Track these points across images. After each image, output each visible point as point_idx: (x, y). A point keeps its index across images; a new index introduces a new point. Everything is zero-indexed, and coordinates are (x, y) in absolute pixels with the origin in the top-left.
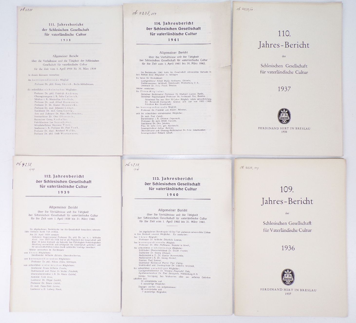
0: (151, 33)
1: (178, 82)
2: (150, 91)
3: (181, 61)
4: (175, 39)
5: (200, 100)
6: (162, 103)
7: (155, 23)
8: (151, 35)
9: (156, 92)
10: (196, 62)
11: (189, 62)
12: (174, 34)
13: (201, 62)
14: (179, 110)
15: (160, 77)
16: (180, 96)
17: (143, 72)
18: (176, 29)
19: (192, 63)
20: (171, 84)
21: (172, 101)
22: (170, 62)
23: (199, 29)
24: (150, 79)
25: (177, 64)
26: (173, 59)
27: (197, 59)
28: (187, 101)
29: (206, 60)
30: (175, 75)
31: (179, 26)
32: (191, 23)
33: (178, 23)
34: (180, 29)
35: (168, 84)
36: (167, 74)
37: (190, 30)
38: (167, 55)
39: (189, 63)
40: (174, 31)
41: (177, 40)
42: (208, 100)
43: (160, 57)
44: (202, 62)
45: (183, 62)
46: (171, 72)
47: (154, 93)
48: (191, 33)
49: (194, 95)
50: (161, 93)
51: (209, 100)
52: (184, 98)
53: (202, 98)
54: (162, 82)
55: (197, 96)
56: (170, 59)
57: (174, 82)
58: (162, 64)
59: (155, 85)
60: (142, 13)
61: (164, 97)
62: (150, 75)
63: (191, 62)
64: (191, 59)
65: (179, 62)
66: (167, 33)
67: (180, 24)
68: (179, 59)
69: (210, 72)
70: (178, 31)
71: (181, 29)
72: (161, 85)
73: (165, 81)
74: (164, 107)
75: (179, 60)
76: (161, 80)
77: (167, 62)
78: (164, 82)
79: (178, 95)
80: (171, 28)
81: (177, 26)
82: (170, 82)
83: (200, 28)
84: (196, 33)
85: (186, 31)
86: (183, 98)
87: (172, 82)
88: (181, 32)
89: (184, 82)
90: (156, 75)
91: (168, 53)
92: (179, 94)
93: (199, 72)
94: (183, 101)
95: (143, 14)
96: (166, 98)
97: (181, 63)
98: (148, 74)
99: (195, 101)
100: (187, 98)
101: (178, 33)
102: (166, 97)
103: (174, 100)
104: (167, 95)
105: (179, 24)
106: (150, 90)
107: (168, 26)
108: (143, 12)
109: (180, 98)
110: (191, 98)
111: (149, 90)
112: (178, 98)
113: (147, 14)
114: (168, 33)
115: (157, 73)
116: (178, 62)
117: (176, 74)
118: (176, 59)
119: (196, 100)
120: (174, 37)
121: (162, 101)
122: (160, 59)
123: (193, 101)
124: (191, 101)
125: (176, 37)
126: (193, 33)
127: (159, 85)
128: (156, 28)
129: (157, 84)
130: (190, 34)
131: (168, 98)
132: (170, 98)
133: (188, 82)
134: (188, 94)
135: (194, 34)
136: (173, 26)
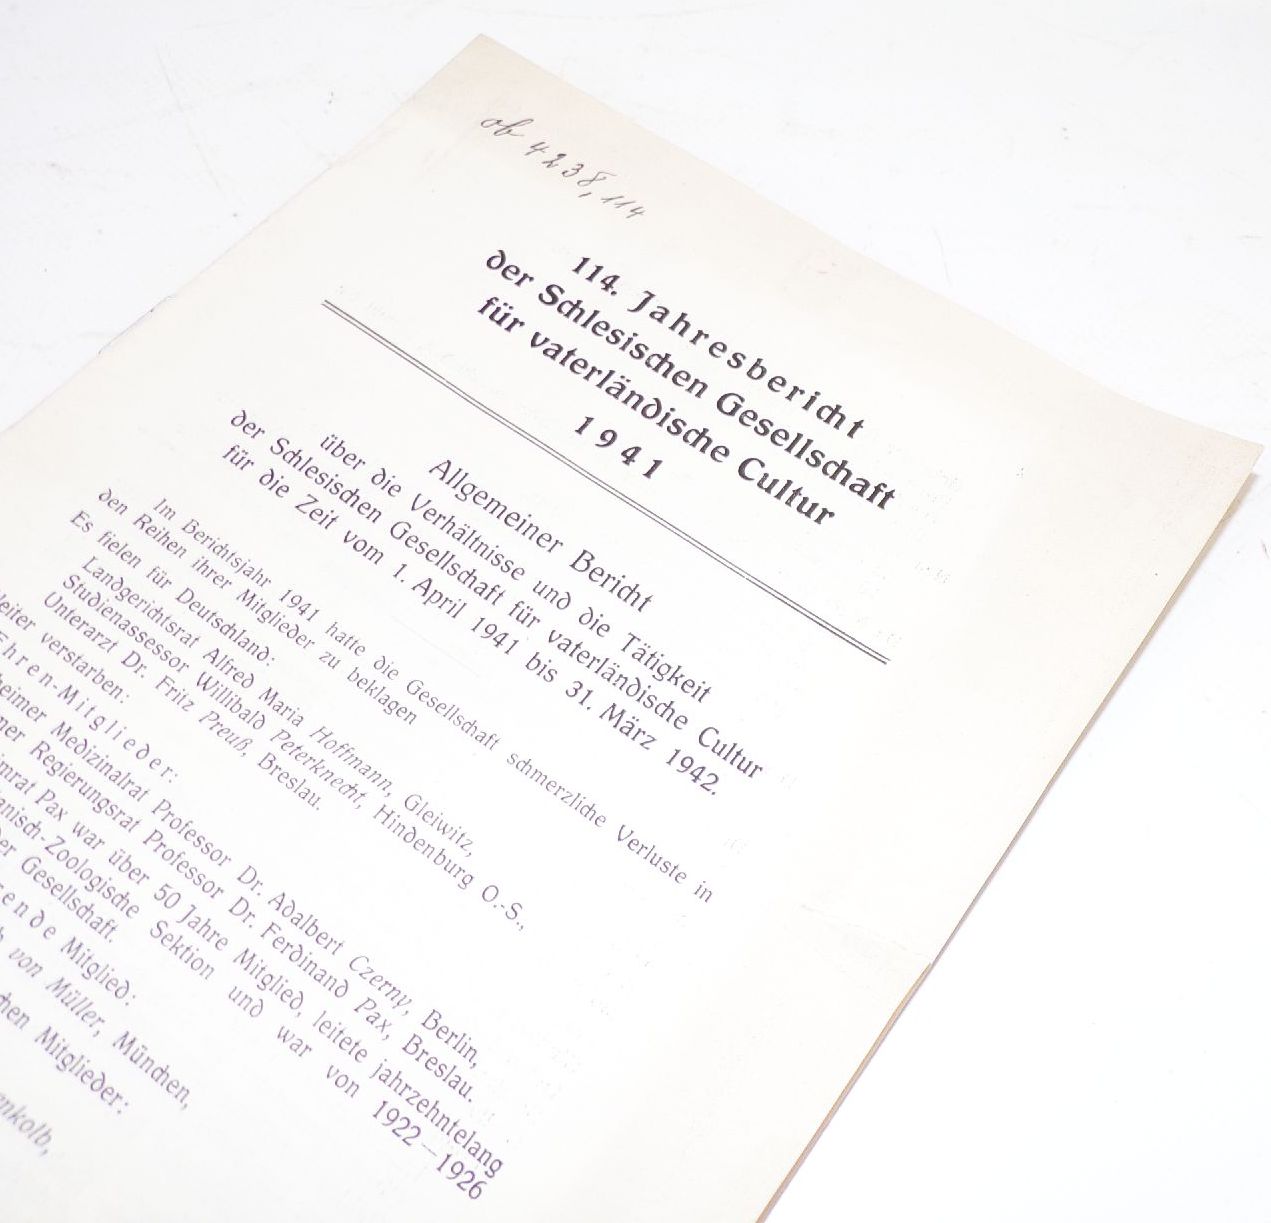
0: (498, 304)
1: (364, 785)
2: (70, 694)
3: (540, 632)
4: (637, 449)
5: (396, 1101)
6: (52, 867)
7: (585, 260)
8: (482, 311)
9: (114, 732)
10: (649, 721)
11: (591, 680)
12: (655, 411)
13: (691, 748)
14: (126, 1042)
15: (264, 634)
16: (266, 914)
17: (170, 513)
18: (699, 388)
19: (613, 713)
20: (284, 760)
21: (152, 912)
22: (444, 583)
23: (871, 499)
24: (164, 598)
25: (490, 632)
26: (489, 574)
27: (684, 704)
28: (276, 1012)
29: (749, 769)
30: (392, 707)
31: (737, 381)
32: (843, 417)
33: (747, 365)
34: (732, 407)
35: (263, 742)
36: (340, 651)
37: (799, 455)
38: (469, 514)
39: (582, 693)
40: (675, 398)
41: (643, 462)
42: (460, 1154)
43: (404, 499)
44: (703, 757)
45: (550, 654)
46: (382, 664)
47: (80, 731)
48: (794, 487)
49: (385, 1006)
50: (140, 772)
51: (471, 1163)
52: (277, 963)
53: (432, 1087)
54: (236, 687)
55: (402, 1031)
56: (467, 559)
57: (334, 763)
58: (375, 555)
59: (156, 668)
60: (550, 155)
61: (129, 824)
62: (203, 567)
63: (606, 694)
64: (632, 669)
65: (516, 630)
66: (611, 372)
67: (757, 372)
68: (541, 607)
69: (704, 893)
70: (697, 413)
71: (732, 413)
72: (205, 702)
73: (270, 695)
74: (33, 912)
75: (523, 615)
76: (245, 661)
77: (421, 569)
78: (251, 699)
79: (250, 896)
80: (665, 359)
81: (721, 378)
82: (299, 736)
83: (889, 495)
84: (825, 511)
85: (761, 447)
86: (264, 950)
87: (313, 748)
88: (724, 431)
89: (410, 819)
90: (248, 597)
91: (496, 507)
92: (270, 890)
93: (610, 829)
94: (248, 984)
95: (550, 164)
96: (129, 841)
97: (523, 653)
98: (196, 550)
99: (345, 1063)
100: (298, 980)
101: (694, 422)
102: (143, 832)
103: (182, 908)
104: (164, 827)
105: (749, 374)
106: (81, 683)
107: (659, 338)
108: (561, 156)
109: (240, 936)
110: (341, 1012)
111: (66, 675)
112: (224, 924)
113: (579, 177)
114: (615, 378)
115: (269, 596)
116: (507, 624)
117: (410, 702)
118: (517, 590)
119: (359, 1072)
120: (633, 428)
121: (75, 846)
122: (395, 509)
123: (326, 1052)
124: (312, 1037)
125: (654, 440)
126: (805, 500)
127: (195, 693)
128: (561, 298)
129: (185, 681)
130: (776, 490)
131: (146, 858)
132: (161, 872)
133: (438, 840)
134: (345, 955)
135: (806, 508)
136: (689, 357)
